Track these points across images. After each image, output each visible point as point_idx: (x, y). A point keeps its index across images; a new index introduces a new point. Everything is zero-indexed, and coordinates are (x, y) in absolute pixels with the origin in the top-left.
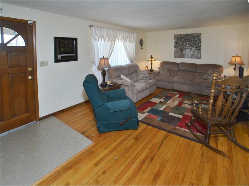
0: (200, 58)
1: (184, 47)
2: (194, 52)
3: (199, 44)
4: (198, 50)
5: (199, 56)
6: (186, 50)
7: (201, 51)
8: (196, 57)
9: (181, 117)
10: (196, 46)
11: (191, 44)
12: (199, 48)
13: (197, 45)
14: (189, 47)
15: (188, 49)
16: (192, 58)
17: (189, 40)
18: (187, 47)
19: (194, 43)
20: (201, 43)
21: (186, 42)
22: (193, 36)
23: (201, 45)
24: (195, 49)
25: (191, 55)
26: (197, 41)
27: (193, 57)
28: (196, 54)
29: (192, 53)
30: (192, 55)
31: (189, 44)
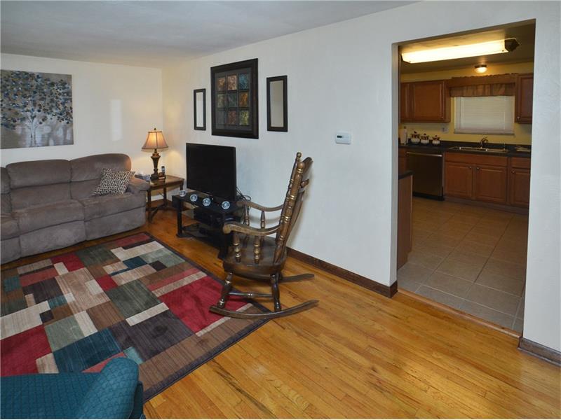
0: (72, 143)
1: (17, 113)
2: (54, 128)
3: (66, 105)
4: (65, 121)
5: (68, 137)
6: (27, 123)
7: (72, 125)
8: (61, 142)
9: (162, 307)
10: (58, 111)
11: (42, 103)
12: (67, 115)
13: (61, 107)
14: (36, 112)
15: (33, 118)
16: (48, 145)
17: (35, 92)
18: (29, 114)
19: (52, 101)
20: (71, 101)
21: (25, 96)
22: (46, 79)
23: (71, 108)
24: (55, 119)
25: (43, 137)
26: (61, 97)
27: (51, 142)
28: (60, 133)
29: (47, 130)
30: (46, 136)
31: (35, 104)
